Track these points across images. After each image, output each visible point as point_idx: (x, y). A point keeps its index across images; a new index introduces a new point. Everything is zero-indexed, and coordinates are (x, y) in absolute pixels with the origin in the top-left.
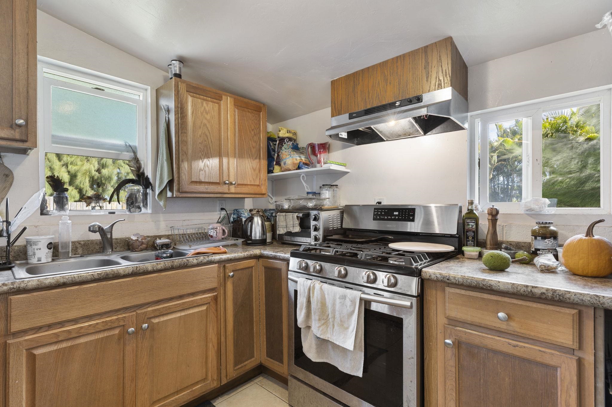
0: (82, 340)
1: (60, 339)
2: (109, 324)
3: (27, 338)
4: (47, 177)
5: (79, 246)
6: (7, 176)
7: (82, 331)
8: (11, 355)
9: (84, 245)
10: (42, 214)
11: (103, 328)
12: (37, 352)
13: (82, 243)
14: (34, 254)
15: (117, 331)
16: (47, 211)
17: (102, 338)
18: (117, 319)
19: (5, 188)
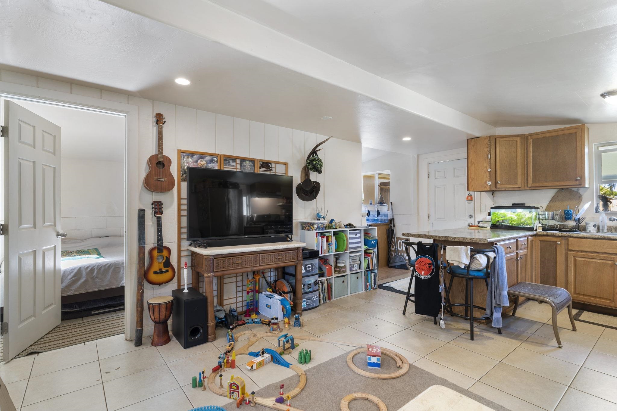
0: (594, 260)
1: (585, 257)
2: (606, 258)
3: (573, 253)
4: (598, 196)
5: (613, 228)
6: (580, 197)
7: (594, 257)
8: (569, 256)
9: (616, 228)
10: (597, 212)
11: (603, 259)
12: (577, 259)
13: (615, 227)
14: (588, 229)
15: (610, 262)
16: (599, 211)
17: (603, 263)
18: (610, 257)
19: (579, 202)
